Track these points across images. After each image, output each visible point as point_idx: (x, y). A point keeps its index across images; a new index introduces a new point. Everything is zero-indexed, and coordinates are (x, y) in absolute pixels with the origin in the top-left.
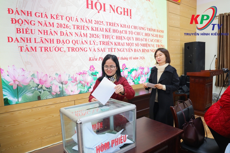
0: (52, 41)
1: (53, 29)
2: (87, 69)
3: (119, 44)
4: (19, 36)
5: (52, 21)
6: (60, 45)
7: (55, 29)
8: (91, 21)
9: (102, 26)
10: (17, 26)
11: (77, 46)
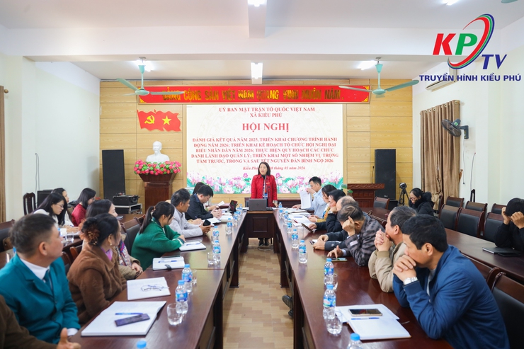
0: (216, 156)
1: (217, 148)
2: (241, 175)
3: (273, 156)
4: (197, 154)
5: (216, 143)
6: (221, 159)
7: (219, 148)
8: (246, 140)
9: (255, 143)
10: (197, 148)
11: (234, 158)
